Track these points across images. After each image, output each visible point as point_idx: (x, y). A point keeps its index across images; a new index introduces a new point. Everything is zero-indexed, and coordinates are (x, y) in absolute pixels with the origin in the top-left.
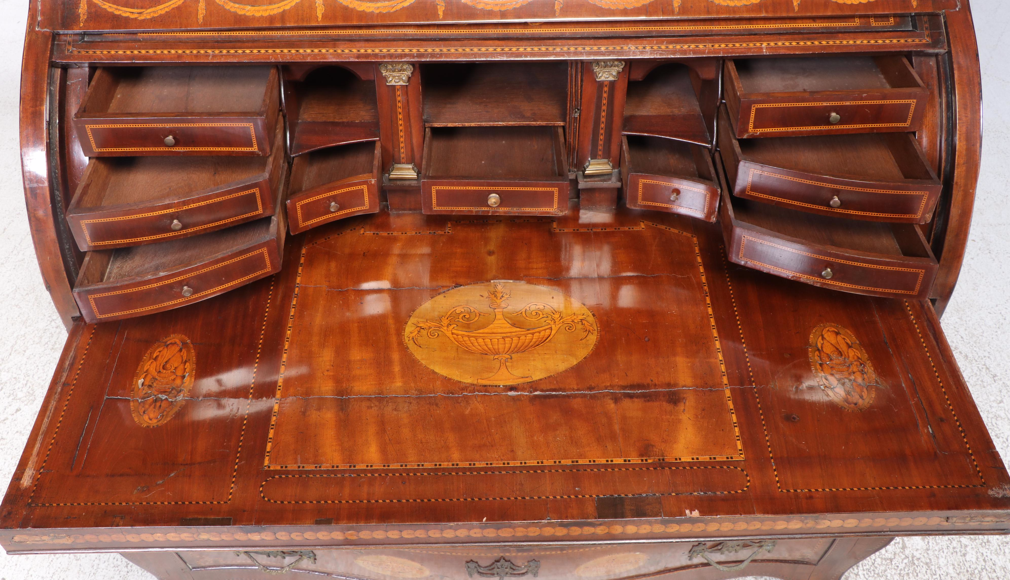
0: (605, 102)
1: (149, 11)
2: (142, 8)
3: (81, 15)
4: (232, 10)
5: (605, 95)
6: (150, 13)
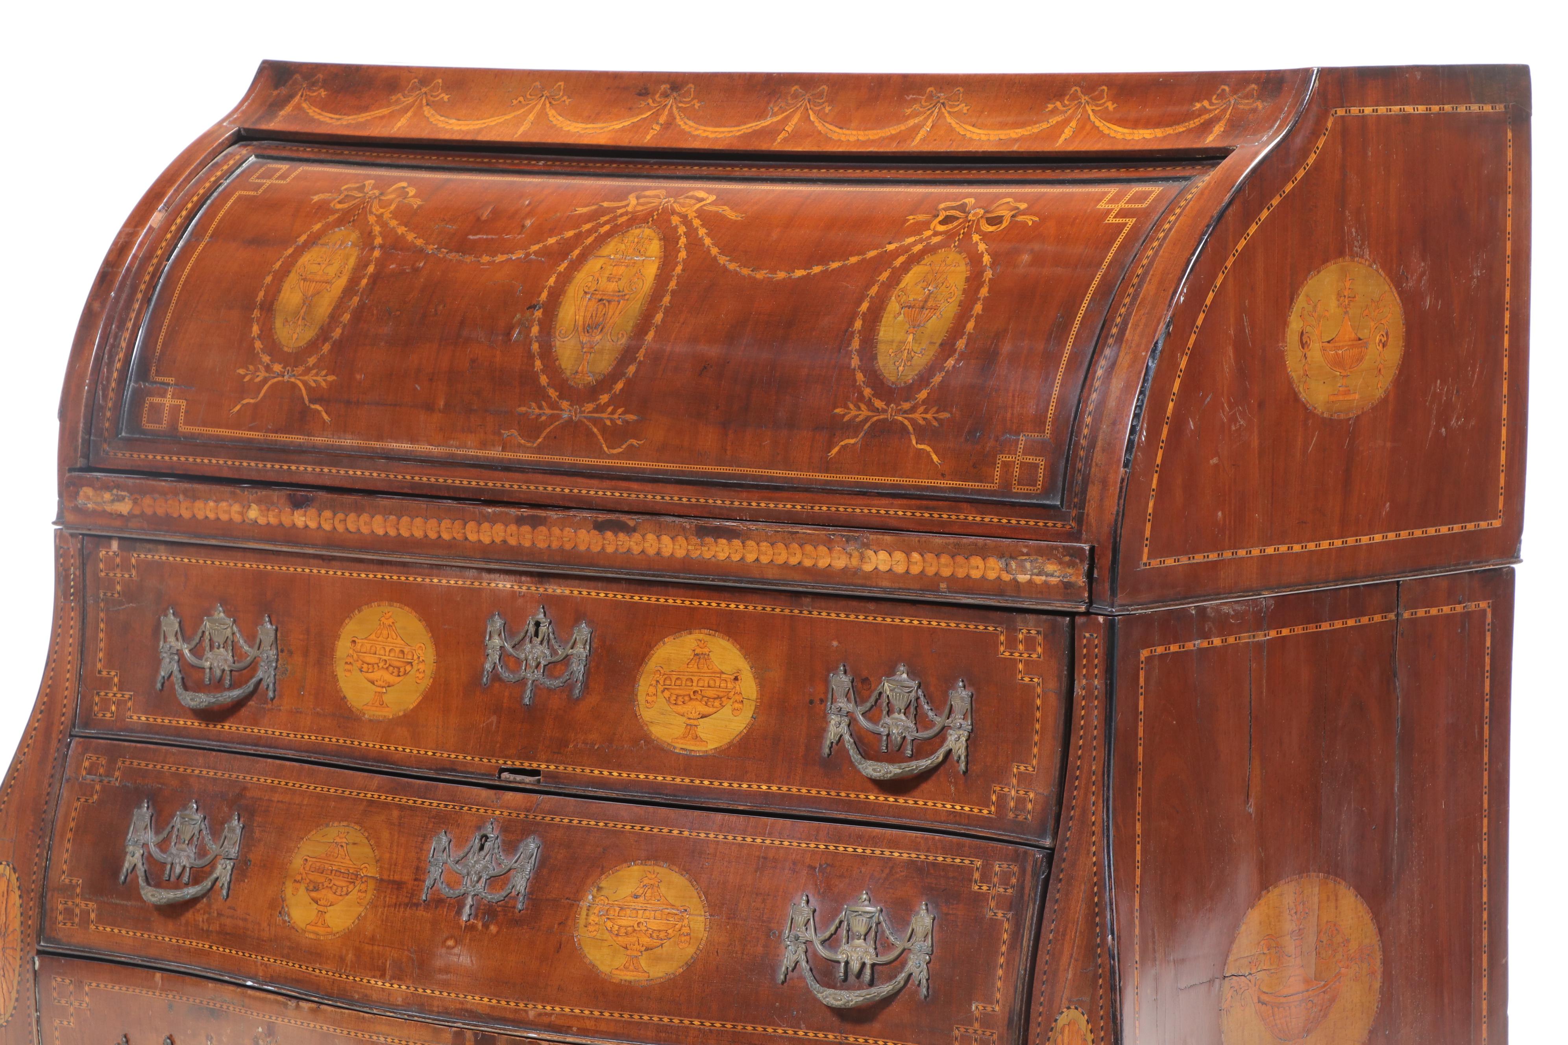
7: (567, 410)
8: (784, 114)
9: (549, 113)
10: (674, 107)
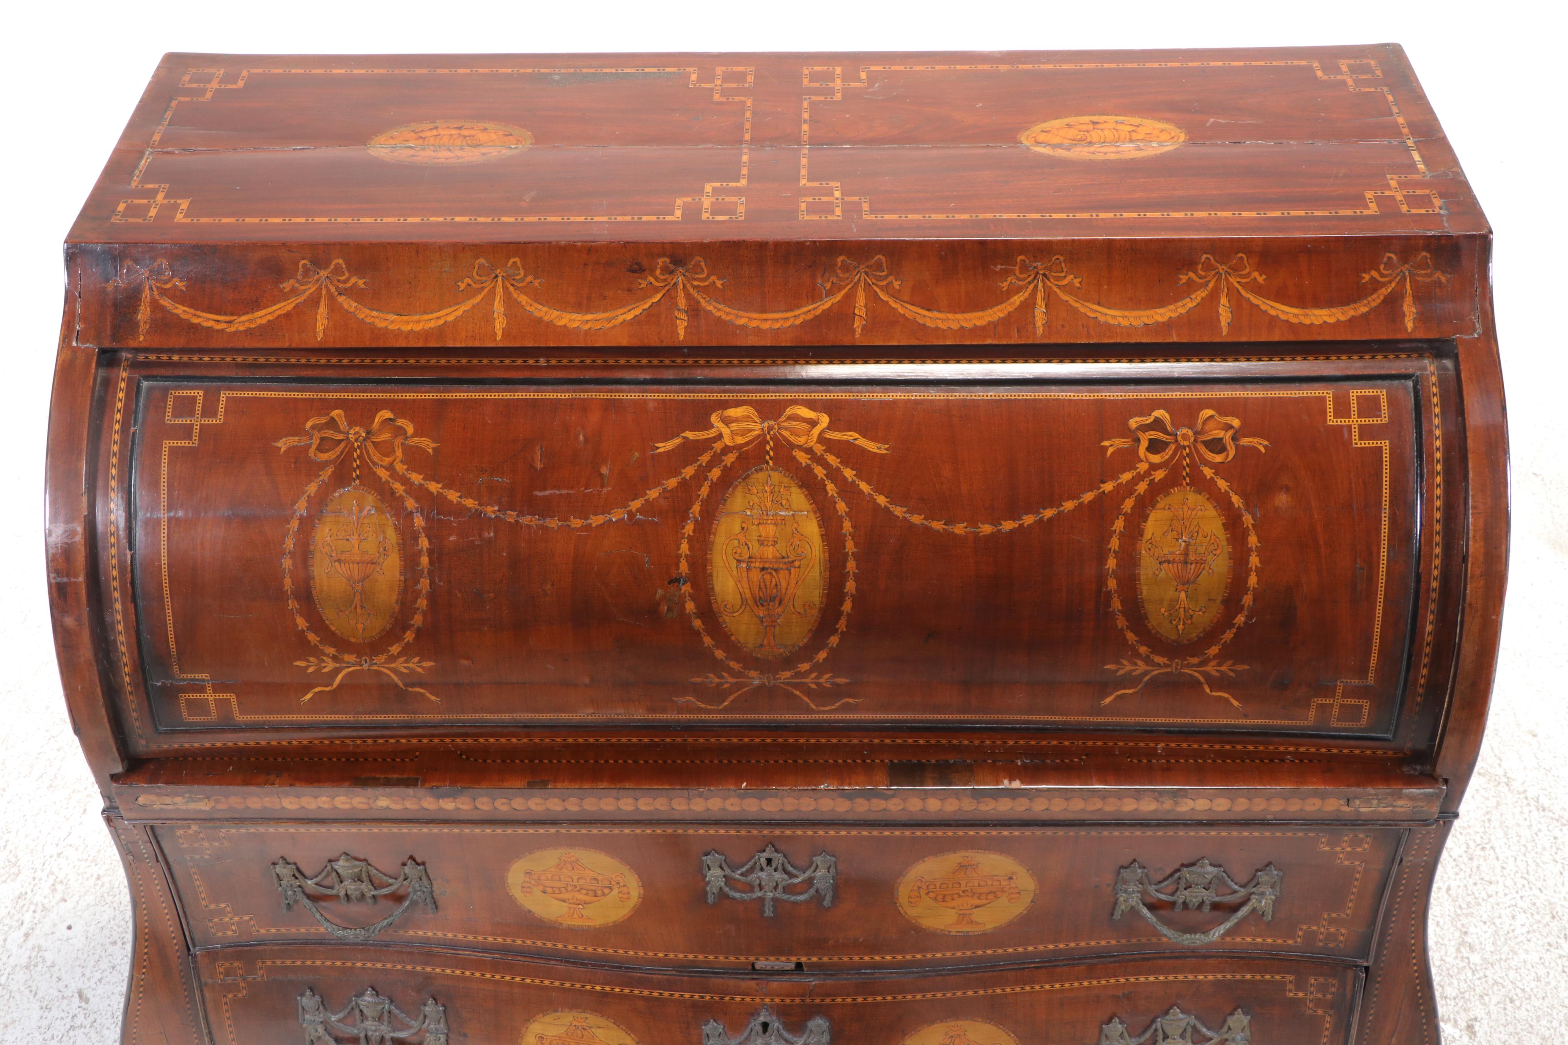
1: (243, 318)
2: (232, 314)
3: (141, 324)
4: (368, 320)
6: (244, 322)
7: (756, 679)
8: (843, 292)
9: (519, 299)
10: (688, 286)
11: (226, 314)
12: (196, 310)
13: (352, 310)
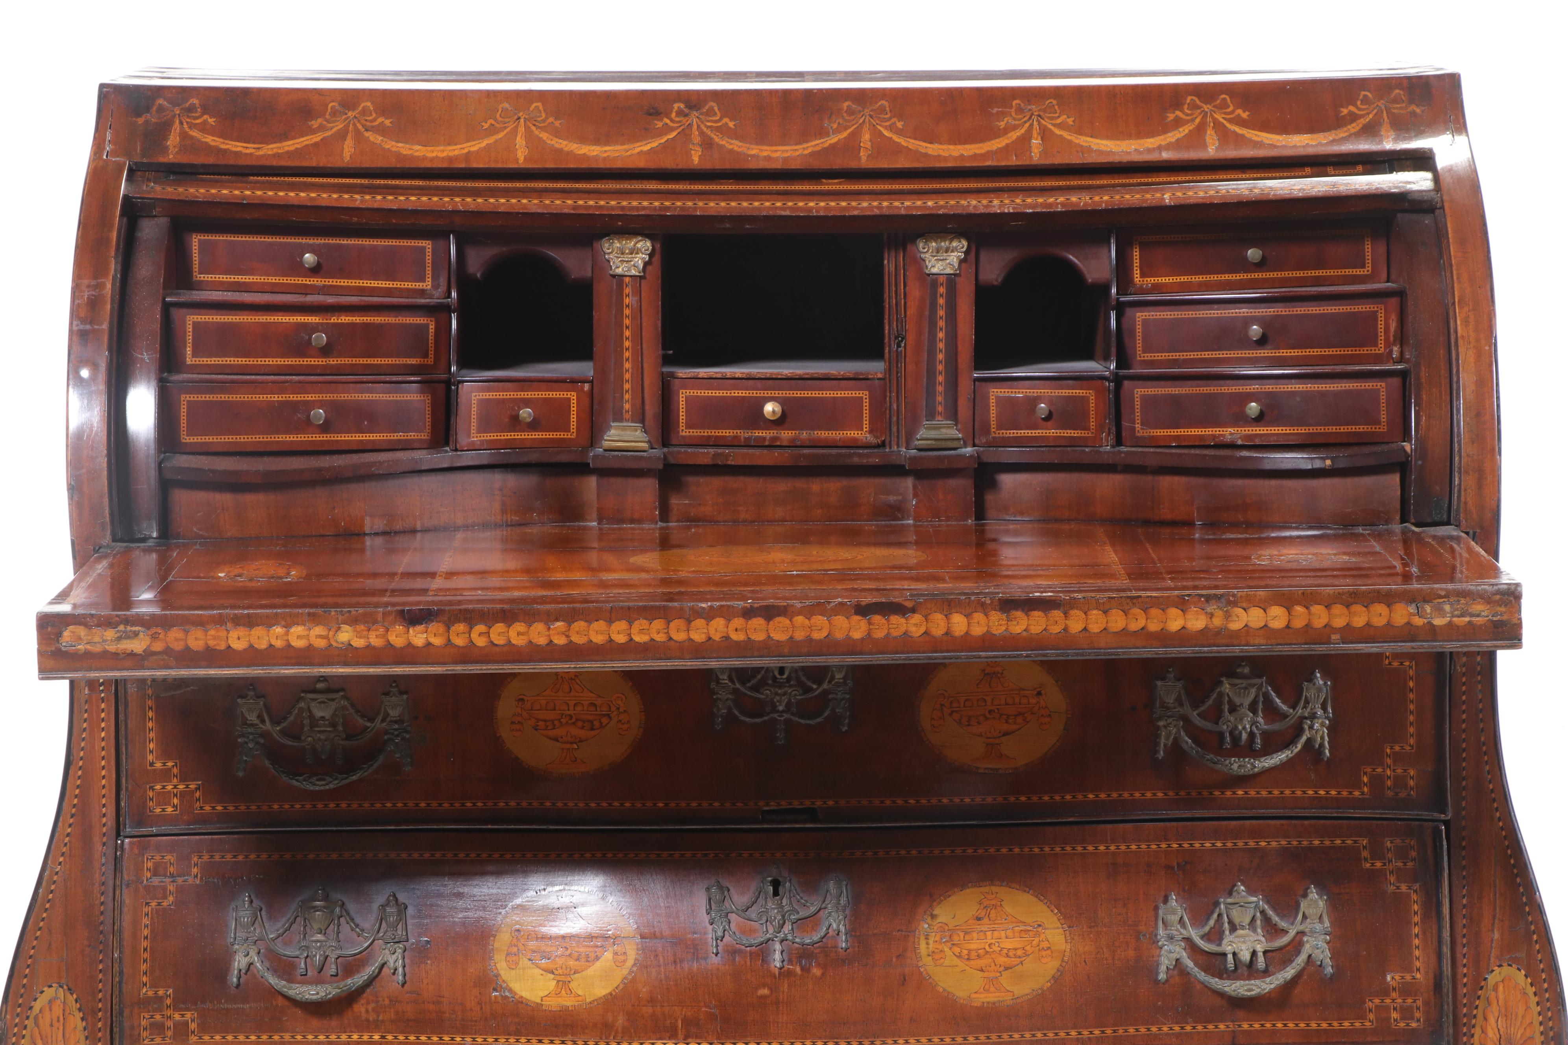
0: (941, 313)
1: (271, 146)
2: (261, 143)
3: (171, 148)
4: (394, 149)
5: (941, 301)
6: (272, 149)
8: (849, 131)
9: (541, 136)
10: (702, 126)
11: (254, 143)
12: (225, 139)
13: (378, 142)
